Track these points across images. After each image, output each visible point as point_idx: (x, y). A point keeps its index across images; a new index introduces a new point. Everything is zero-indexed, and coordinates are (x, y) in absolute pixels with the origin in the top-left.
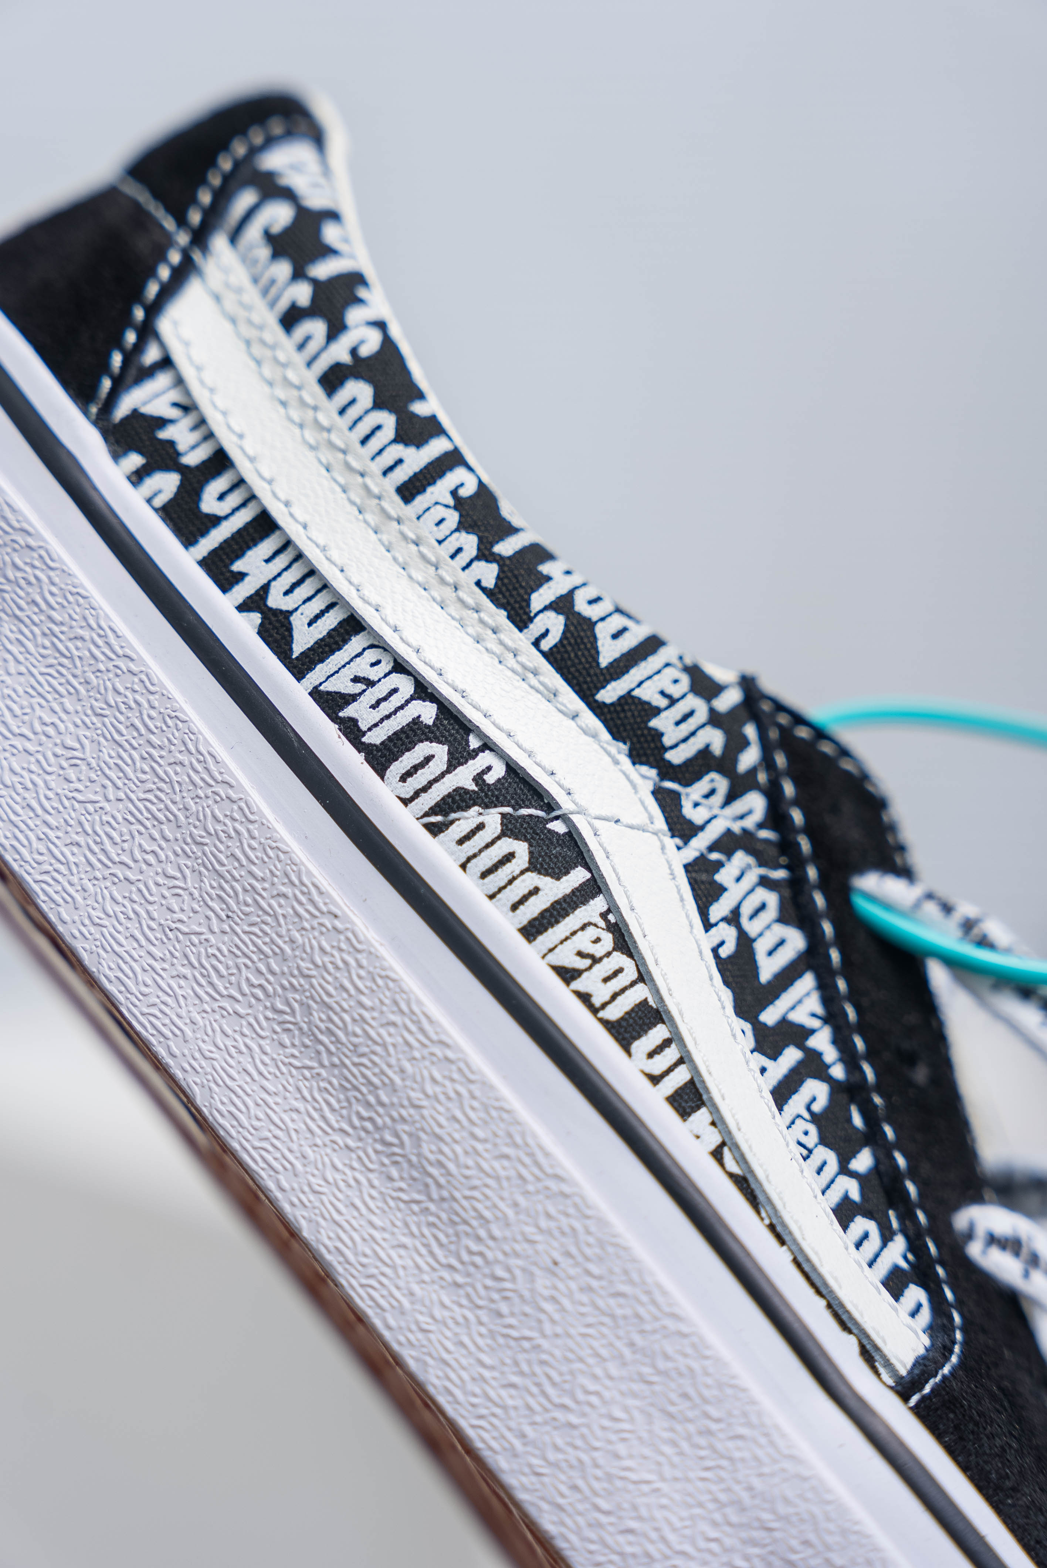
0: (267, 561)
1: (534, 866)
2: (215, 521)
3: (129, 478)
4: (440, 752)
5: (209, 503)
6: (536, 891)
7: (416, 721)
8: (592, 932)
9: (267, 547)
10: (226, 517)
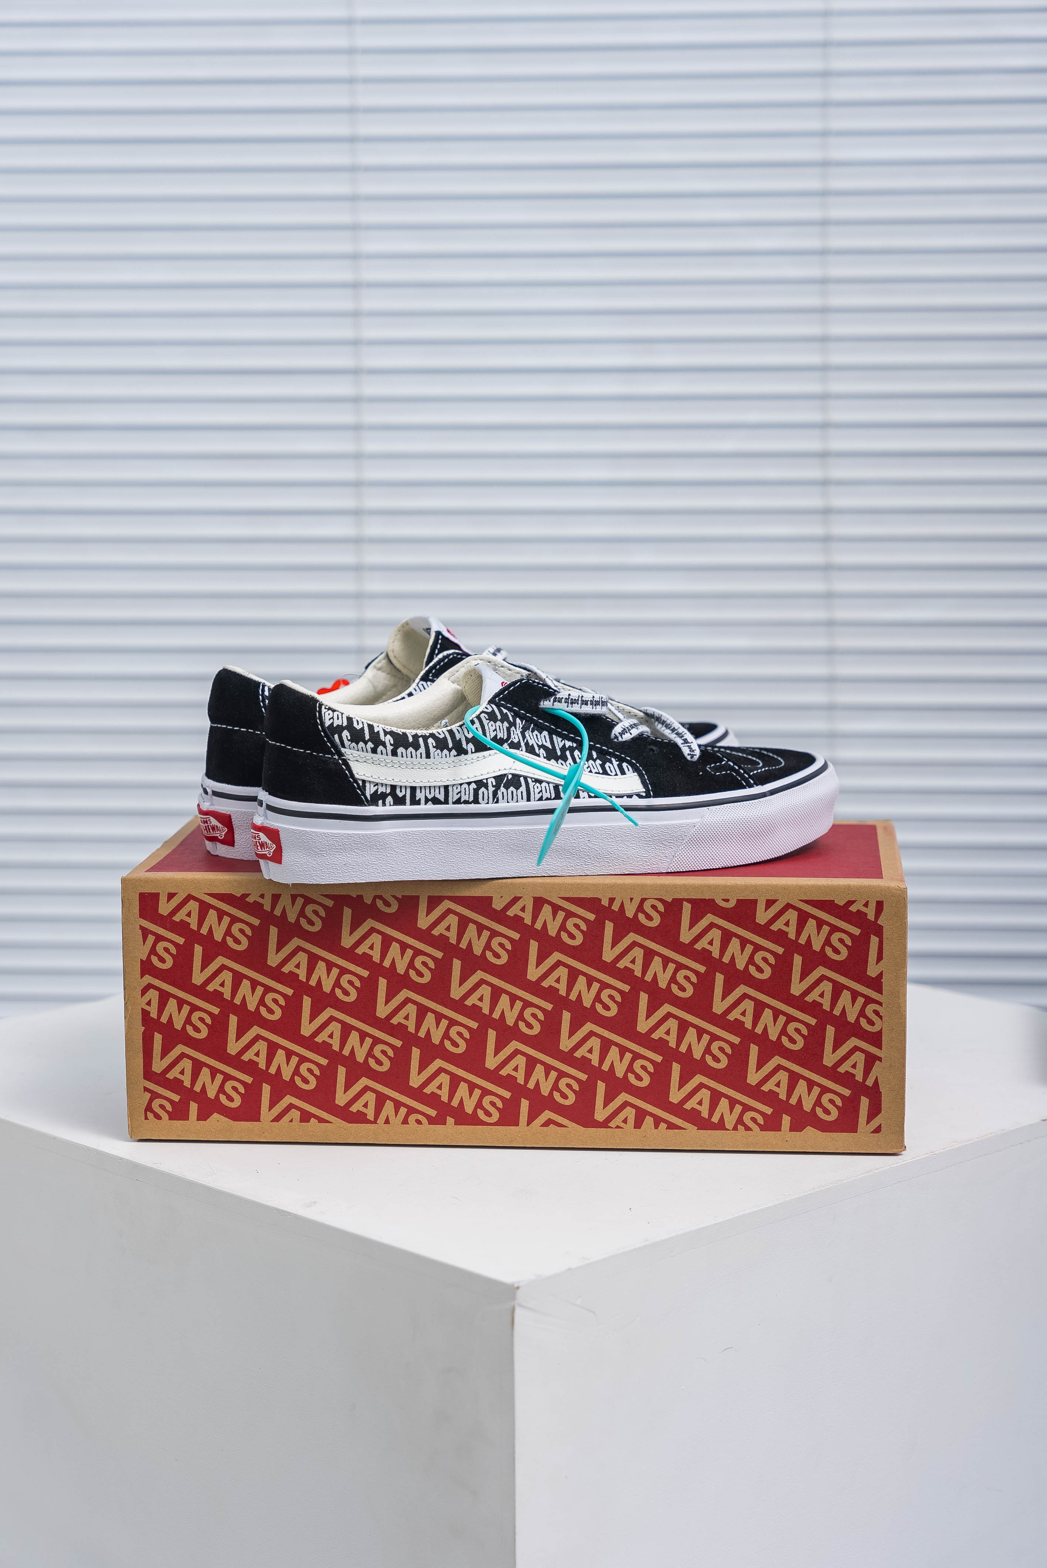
0: (421, 793)
1: (517, 789)
2: (405, 796)
3: (383, 806)
4: (483, 789)
5: (400, 795)
6: (522, 792)
7: (474, 789)
8: (535, 787)
9: (418, 791)
10: (406, 793)
